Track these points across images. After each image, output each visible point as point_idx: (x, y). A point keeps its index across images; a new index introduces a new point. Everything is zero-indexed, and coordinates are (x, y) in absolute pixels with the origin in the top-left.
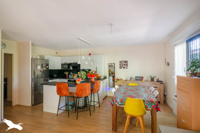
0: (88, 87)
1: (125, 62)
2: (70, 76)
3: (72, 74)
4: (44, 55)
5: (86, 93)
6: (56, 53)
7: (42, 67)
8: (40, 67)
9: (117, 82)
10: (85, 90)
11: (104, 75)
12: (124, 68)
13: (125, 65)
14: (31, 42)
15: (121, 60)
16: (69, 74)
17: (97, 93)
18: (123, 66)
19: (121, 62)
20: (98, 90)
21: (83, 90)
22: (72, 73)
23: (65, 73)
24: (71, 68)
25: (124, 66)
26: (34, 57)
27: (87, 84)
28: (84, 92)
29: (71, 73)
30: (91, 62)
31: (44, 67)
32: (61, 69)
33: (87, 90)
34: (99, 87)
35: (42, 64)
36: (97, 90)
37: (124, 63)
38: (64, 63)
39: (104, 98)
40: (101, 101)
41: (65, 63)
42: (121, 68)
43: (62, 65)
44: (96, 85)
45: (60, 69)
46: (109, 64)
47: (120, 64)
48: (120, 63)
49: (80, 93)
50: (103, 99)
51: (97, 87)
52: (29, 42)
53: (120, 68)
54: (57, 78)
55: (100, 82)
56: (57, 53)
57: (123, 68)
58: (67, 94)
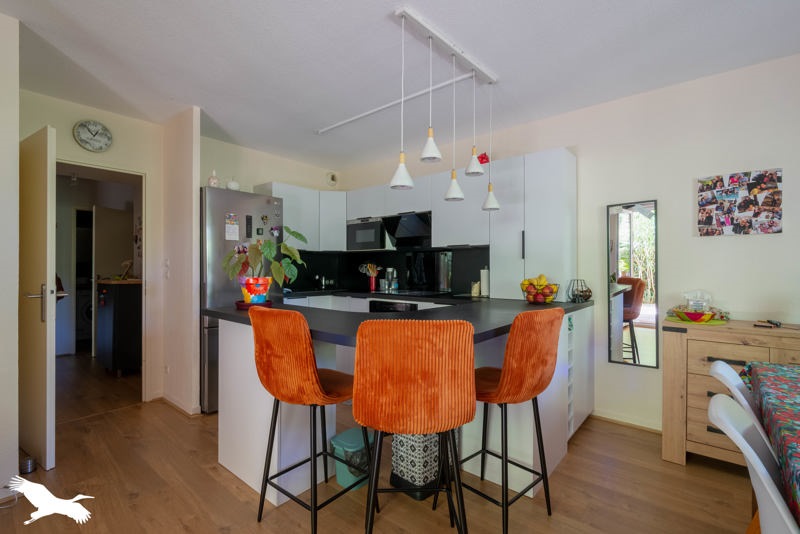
0: (453, 354)
1: (750, 187)
2: (384, 283)
3: (393, 273)
4: (270, 184)
5: (432, 404)
6: (330, 177)
7: (249, 235)
8: (237, 231)
9: (684, 331)
10: (427, 376)
11: (573, 281)
12: (741, 229)
13: (745, 205)
14: (197, 110)
15: (709, 173)
16: (382, 275)
17: (530, 403)
18: (736, 214)
19: (709, 188)
20: (541, 386)
21: (413, 381)
22: (394, 267)
23: (363, 270)
24: (389, 246)
25: (741, 216)
26: (214, 183)
27: (439, 327)
28: (417, 396)
29: (390, 270)
30: (491, 193)
31: (258, 233)
32: (345, 249)
33: (443, 378)
34: (544, 362)
35: (249, 220)
36: (530, 382)
37: (743, 193)
38: (359, 222)
39: (572, 432)
40: (556, 453)
41: (363, 219)
42: (708, 234)
43: (351, 229)
44: (520, 341)
45: (343, 248)
46: (608, 207)
47: (703, 205)
48: (708, 195)
49: (383, 400)
50: (571, 442)
51: (533, 360)
52: (192, 110)
53: (706, 228)
54: (332, 290)
55: (551, 323)
56: (333, 178)
57: (728, 229)
58: (301, 390)
